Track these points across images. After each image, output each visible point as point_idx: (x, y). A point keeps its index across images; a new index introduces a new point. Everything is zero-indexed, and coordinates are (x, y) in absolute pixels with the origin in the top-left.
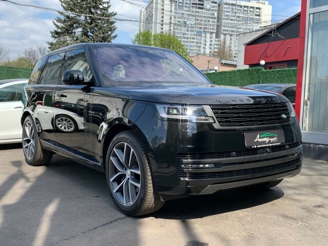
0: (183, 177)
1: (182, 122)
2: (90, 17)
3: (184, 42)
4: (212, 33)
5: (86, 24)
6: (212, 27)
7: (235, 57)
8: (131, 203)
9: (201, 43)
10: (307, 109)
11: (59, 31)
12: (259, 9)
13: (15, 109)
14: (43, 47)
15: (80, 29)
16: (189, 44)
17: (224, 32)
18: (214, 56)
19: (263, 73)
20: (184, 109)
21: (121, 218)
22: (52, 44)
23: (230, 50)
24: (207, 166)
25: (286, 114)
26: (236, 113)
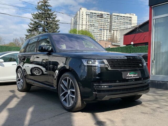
0: (94, 92)
1: (94, 67)
2: (46, 22)
3: (93, 34)
4: (107, 30)
5: (45, 26)
6: (107, 27)
7: (119, 42)
8: (71, 105)
9: (102, 35)
10: (153, 64)
11: (31, 29)
12: (131, 17)
13: (12, 66)
14: (22, 37)
15: (41, 28)
16: (96, 35)
17: (113, 29)
18: (108, 41)
19: (133, 48)
20: (95, 61)
21: (66, 113)
22: (27, 36)
23: (117, 38)
24: (105, 87)
25: (141, 64)
26: (118, 63)
